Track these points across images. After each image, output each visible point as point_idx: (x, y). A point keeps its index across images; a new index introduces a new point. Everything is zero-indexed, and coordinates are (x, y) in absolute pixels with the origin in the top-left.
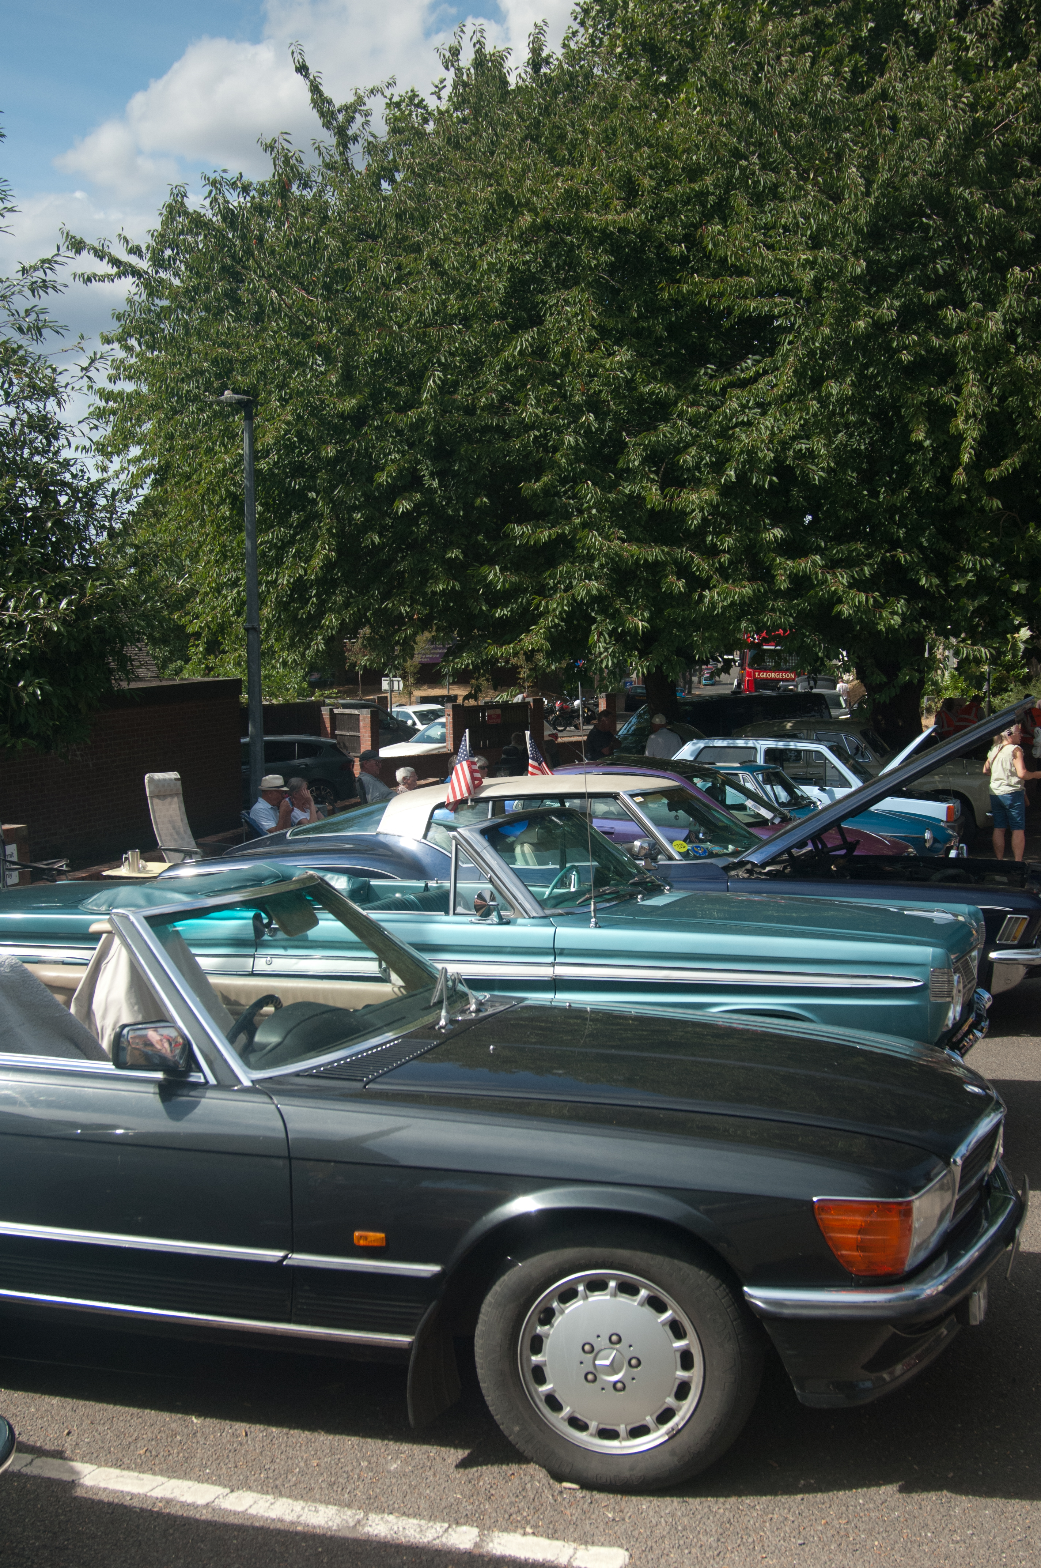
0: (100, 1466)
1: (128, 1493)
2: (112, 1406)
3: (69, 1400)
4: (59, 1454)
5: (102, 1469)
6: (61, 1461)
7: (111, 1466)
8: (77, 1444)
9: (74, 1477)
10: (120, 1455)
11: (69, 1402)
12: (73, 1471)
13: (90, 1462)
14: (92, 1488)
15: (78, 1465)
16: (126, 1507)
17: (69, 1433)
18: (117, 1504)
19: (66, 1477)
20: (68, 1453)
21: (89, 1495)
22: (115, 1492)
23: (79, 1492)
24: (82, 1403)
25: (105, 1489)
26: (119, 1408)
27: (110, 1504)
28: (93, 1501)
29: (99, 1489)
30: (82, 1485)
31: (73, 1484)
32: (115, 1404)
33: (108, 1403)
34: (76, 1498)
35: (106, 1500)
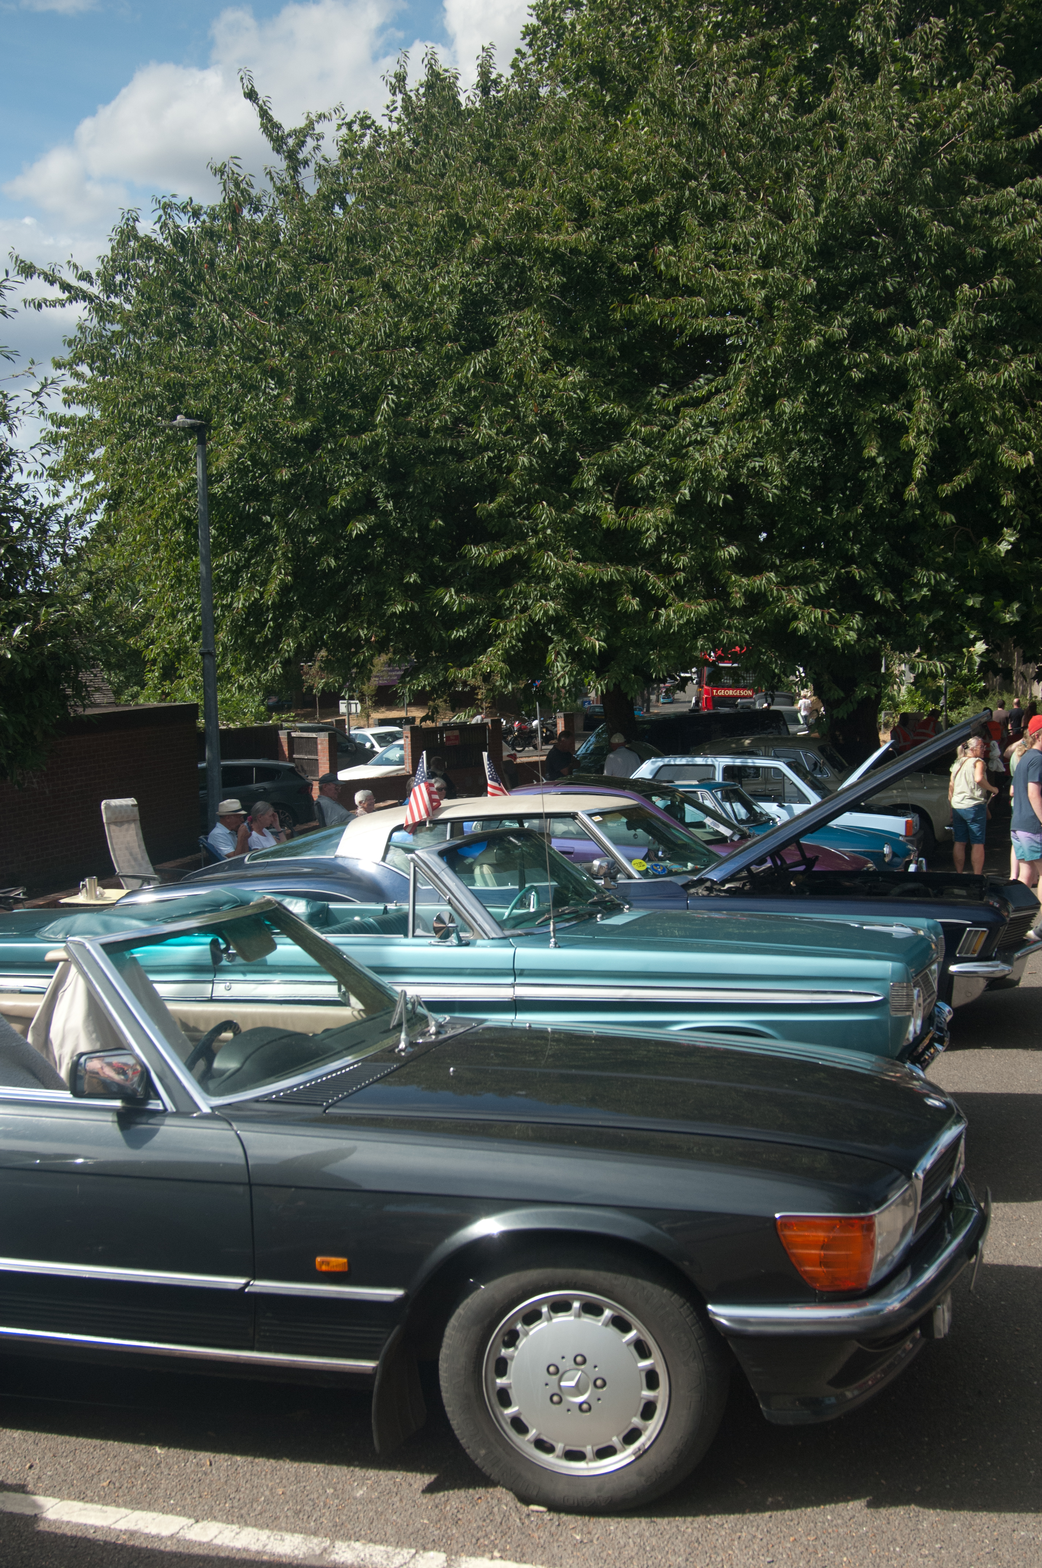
0: (63, 1499)
1: (92, 1526)
2: (74, 1438)
3: (31, 1433)
4: (21, 1489)
5: (65, 1502)
6: (23, 1495)
7: (74, 1499)
8: (39, 1478)
9: (36, 1512)
10: (83, 1488)
11: (31, 1435)
12: (35, 1505)
13: (53, 1495)
14: (55, 1521)
15: (40, 1499)
16: (89, 1540)
17: (31, 1467)
18: (80, 1538)
19: (29, 1511)
20: (30, 1487)
21: (52, 1529)
22: (78, 1525)
23: (42, 1527)
24: (44, 1435)
25: (68, 1523)
26: (81, 1440)
27: (73, 1538)
28: (56, 1535)
29: (62, 1522)
30: (45, 1519)
31: (35, 1518)
32: (78, 1436)
33: (71, 1435)
34: (39, 1532)
35: (69, 1534)
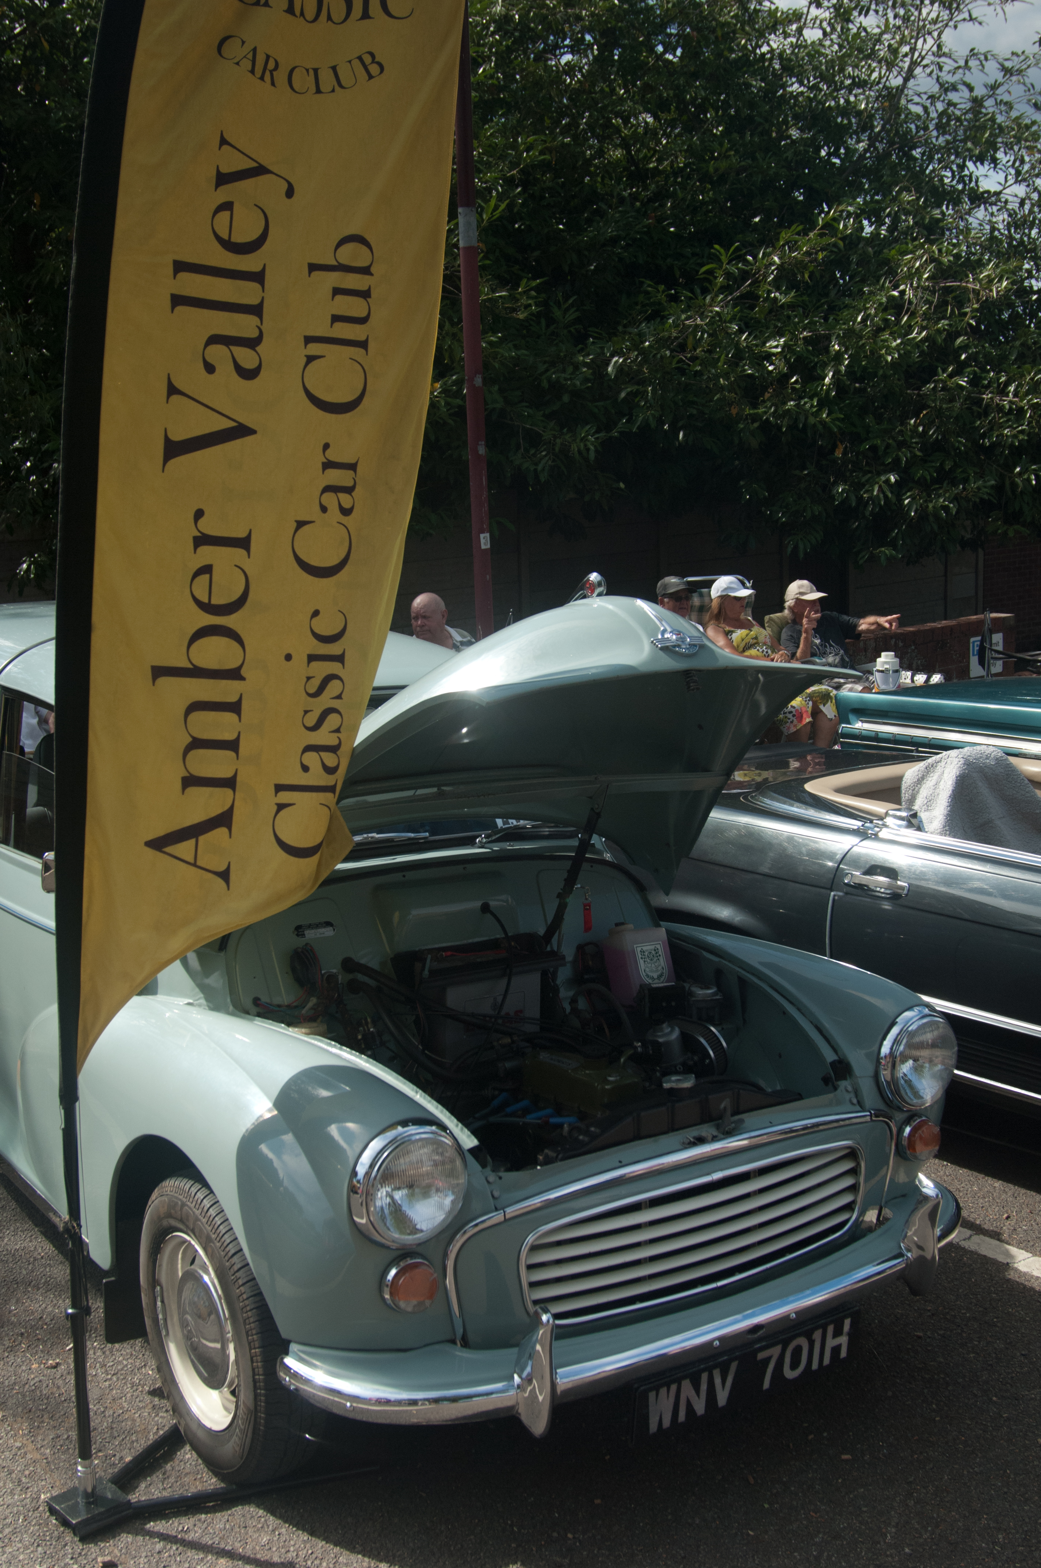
0: (1035, 1254)
3: (1011, 1186)
4: (996, 1235)
5: (1036, 1258)
6: (998, 1242)
8: (1015, 1229)
9: (1009, 1261)
12: (1008, 1254)
13: (1025, 1249)
14: (1025, 1274)
15: (1013, 1250)
17: (1008, 1218)
19: (1001, 1258)
20: (1005, 1236)
21: (1022, 1280)
23: (1011, 1275)
24: (1023, 1191)
28: (1025, 1286)
29: (1032, 1276)
30: (1016, 1270)
31: (1007, 1266)
34: (1009, 1280)
